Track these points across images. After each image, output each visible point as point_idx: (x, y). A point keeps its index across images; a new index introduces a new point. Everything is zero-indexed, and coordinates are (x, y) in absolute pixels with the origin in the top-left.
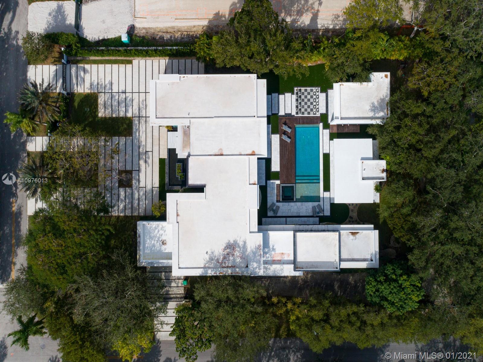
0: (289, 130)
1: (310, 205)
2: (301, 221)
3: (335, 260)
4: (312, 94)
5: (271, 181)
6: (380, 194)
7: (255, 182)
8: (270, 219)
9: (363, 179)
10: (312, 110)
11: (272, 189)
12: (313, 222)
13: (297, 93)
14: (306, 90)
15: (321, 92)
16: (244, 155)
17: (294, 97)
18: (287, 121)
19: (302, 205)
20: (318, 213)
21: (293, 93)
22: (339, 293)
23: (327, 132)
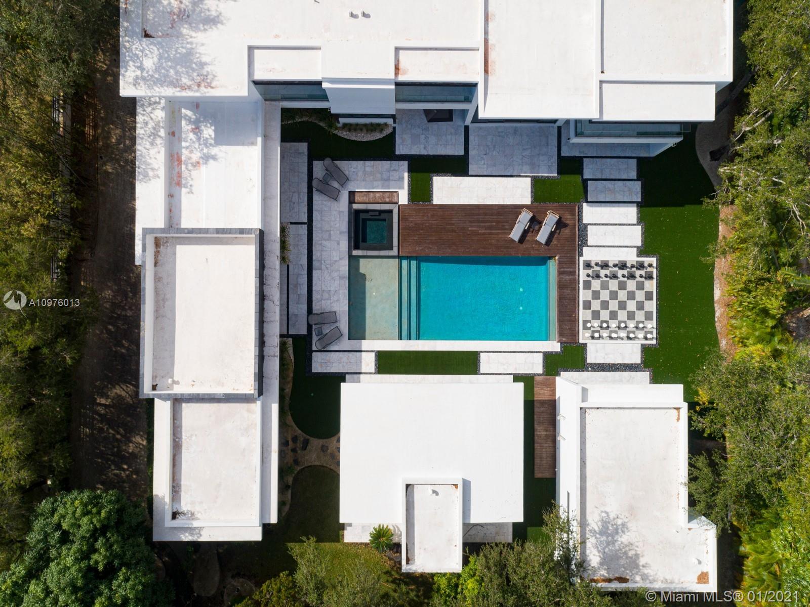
0: (542, 236)
1: (340, 305)
2: (299, 275)
3: (178, 383)
4: (640, 315)
5: (406, 175)
6: (366, 544)
7: (404, 74)
8: (305, 169)
9: (408, 486)
10: (596, 315)
11: (385, 177)
12: (296, 315)
13: (641, 266)
14: (649, 296)
15: (645, 349)
16: (486, 33)
17: (631, 257)
18: (566, 232)
19: (341, 278)
20: (320, 333)
21: (642, 252)
22: (103, 401)
23: (536, 366)
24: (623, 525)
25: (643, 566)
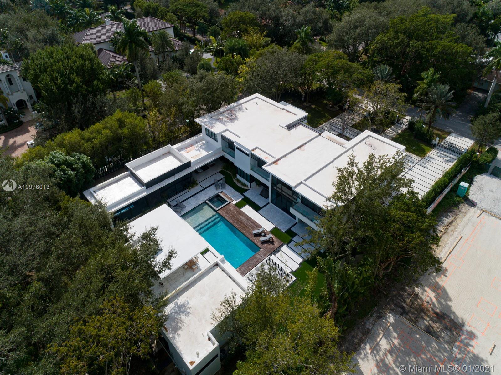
1: (188, 209)
5: (240, 199)
24: (188, 313)
25: (178, 334)
